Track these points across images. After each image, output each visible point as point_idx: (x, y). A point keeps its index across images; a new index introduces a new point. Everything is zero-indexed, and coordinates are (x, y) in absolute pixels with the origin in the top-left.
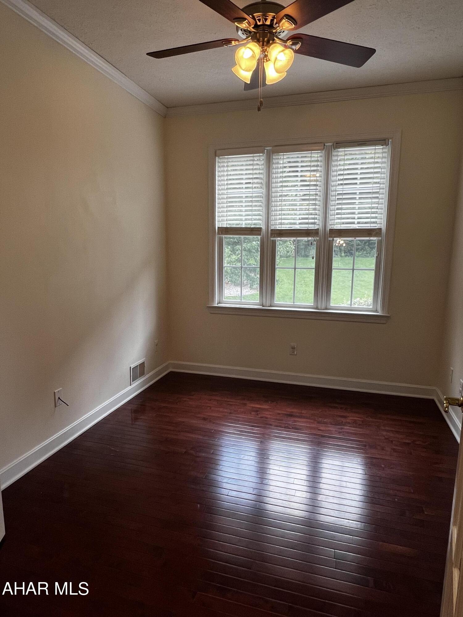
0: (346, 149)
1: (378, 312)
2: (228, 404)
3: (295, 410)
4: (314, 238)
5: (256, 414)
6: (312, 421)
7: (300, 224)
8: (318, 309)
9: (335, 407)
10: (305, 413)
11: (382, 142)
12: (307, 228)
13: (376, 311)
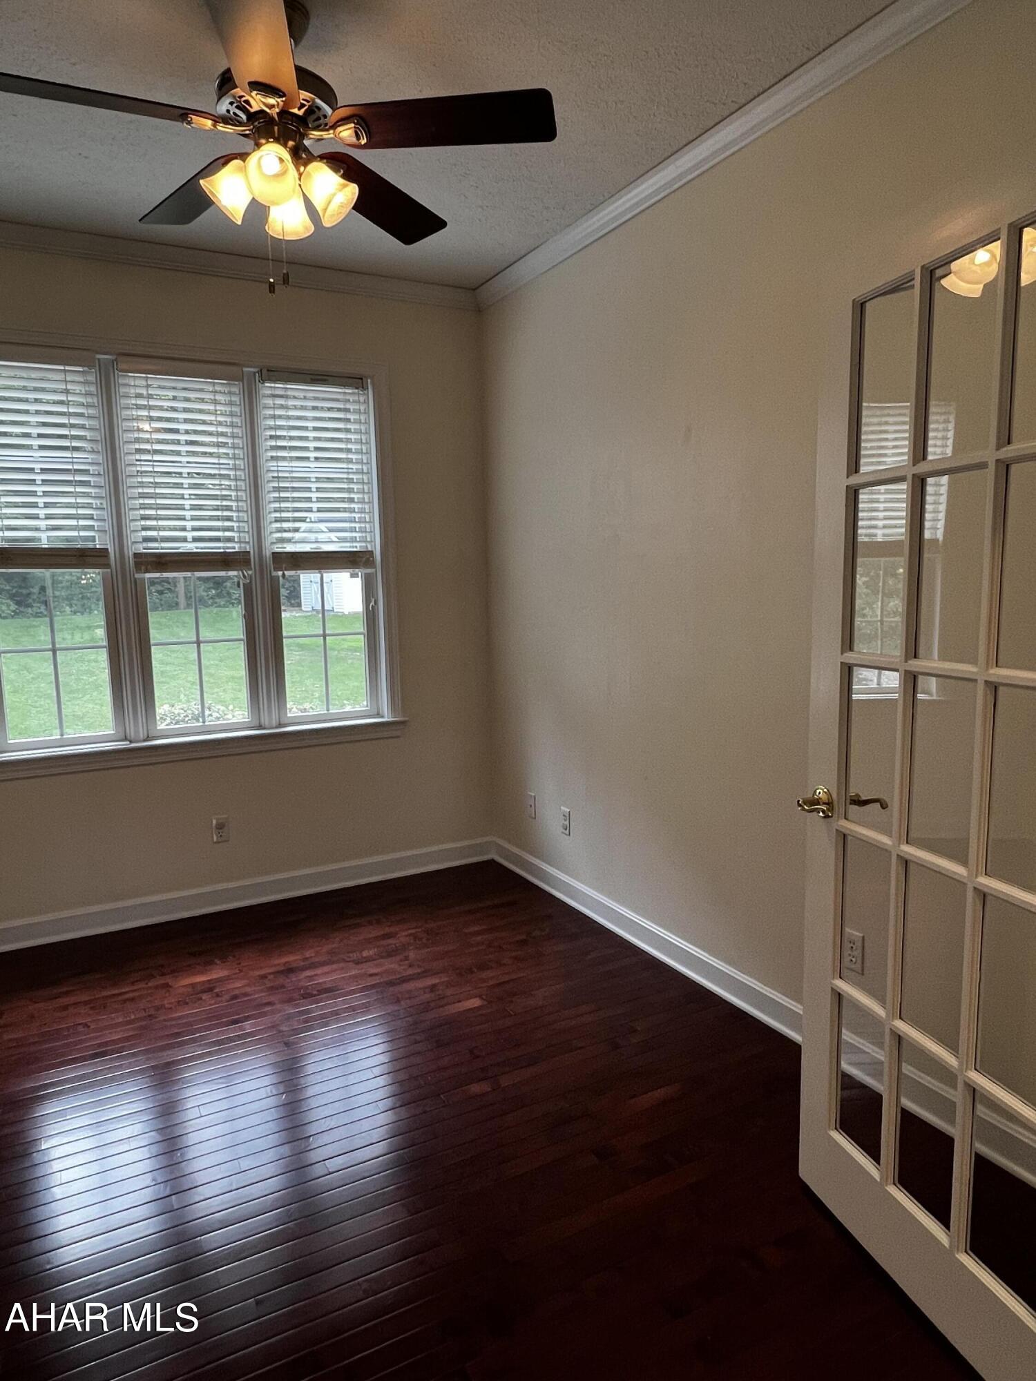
0: (289, 386)
1: (383, 717)
2: (125, 1001)
3: (291, 958)
4: (243, 573)
5: (214, 995)
6: (342, 965)
7: (195, 540)
8: (264, 729)
9: (358, 925)
10: (313, 955)
11: (356, 381)
12: (222, 550)
13: (378, 715)
